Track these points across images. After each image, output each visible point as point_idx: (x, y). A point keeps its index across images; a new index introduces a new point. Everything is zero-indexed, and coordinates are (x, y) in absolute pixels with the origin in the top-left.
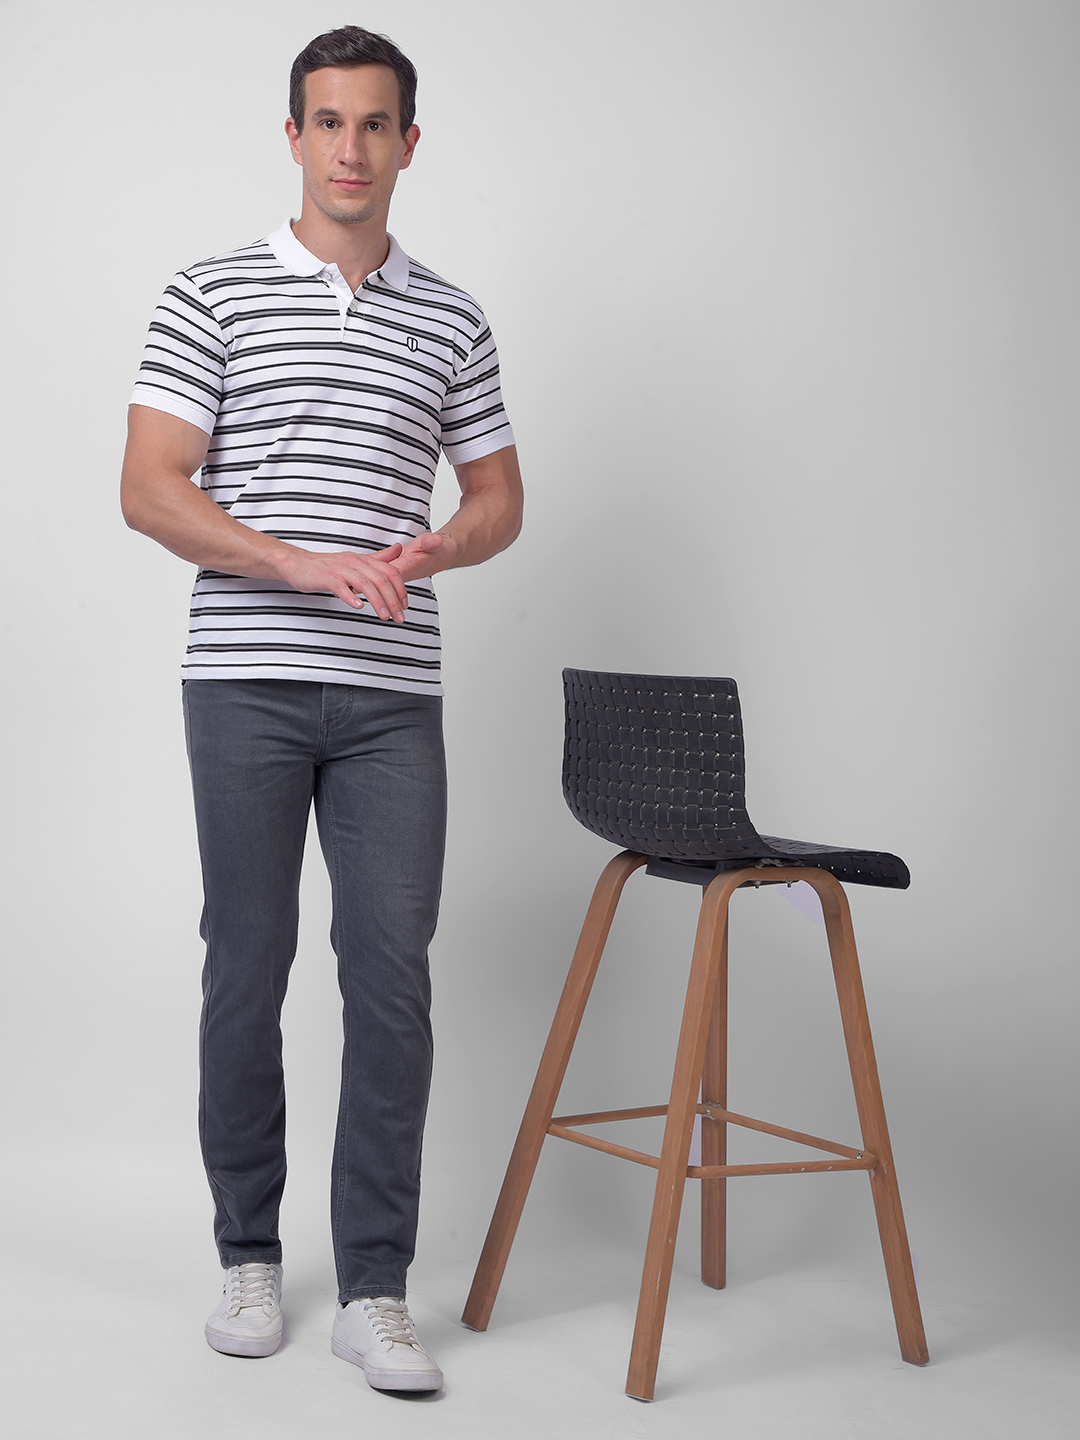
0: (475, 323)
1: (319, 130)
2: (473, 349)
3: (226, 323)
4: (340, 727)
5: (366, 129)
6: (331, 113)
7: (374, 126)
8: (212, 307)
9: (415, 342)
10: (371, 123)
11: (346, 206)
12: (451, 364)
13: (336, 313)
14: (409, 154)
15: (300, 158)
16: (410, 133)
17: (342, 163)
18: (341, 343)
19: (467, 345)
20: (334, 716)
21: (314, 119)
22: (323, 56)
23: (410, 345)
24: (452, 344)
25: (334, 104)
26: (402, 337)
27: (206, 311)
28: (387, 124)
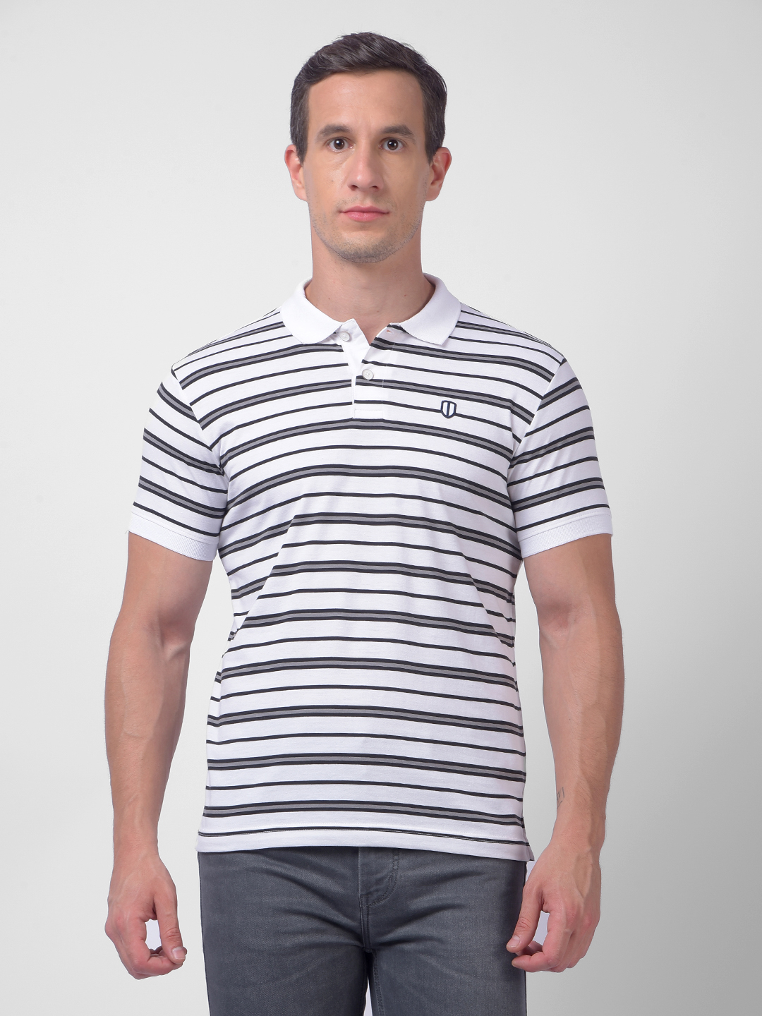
0: (546, 375)
1: (325, 152)
2: (541, 407)
3: (206, 422)
4: (383, 902)
5: (382, 147)
6: (340, 129)
7: (393, 144)
8: (192, 404)
9: (452, 406)
10: (389, 140)
11: (358, 239)
12: (509, 429)
13: (345, 384)
14: (438, 183)
15: (303, 193)
16: (439, 156)
17: (354, 187)
18: (351, 420)
19: (531, 403)
20: (374, 888)
21: (319, 139)
22: (330, 62)
23: (445, 411)
24: (508, 404)
25: (343, 119)
26: (435, 401)
27: (185, 410)
28: (409, 143)
